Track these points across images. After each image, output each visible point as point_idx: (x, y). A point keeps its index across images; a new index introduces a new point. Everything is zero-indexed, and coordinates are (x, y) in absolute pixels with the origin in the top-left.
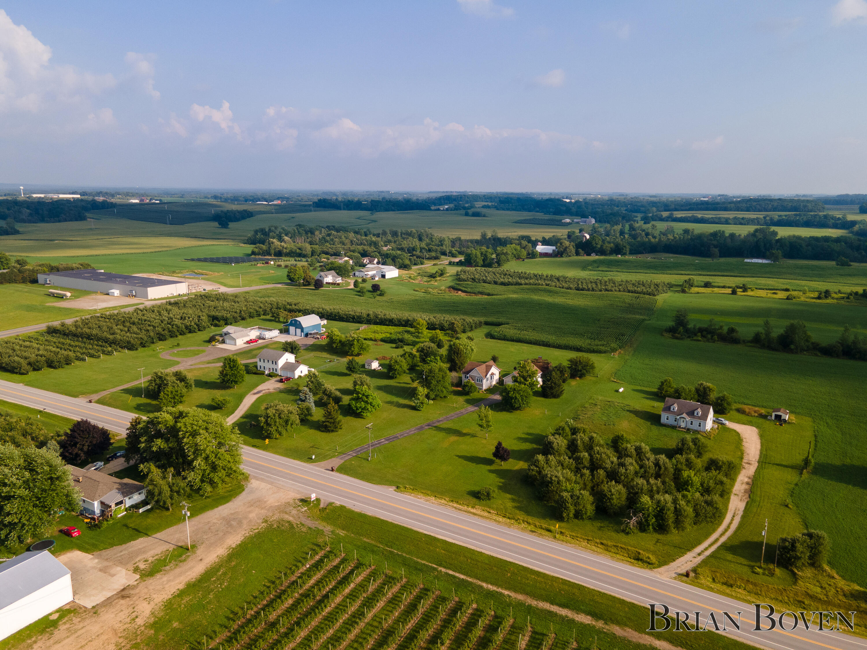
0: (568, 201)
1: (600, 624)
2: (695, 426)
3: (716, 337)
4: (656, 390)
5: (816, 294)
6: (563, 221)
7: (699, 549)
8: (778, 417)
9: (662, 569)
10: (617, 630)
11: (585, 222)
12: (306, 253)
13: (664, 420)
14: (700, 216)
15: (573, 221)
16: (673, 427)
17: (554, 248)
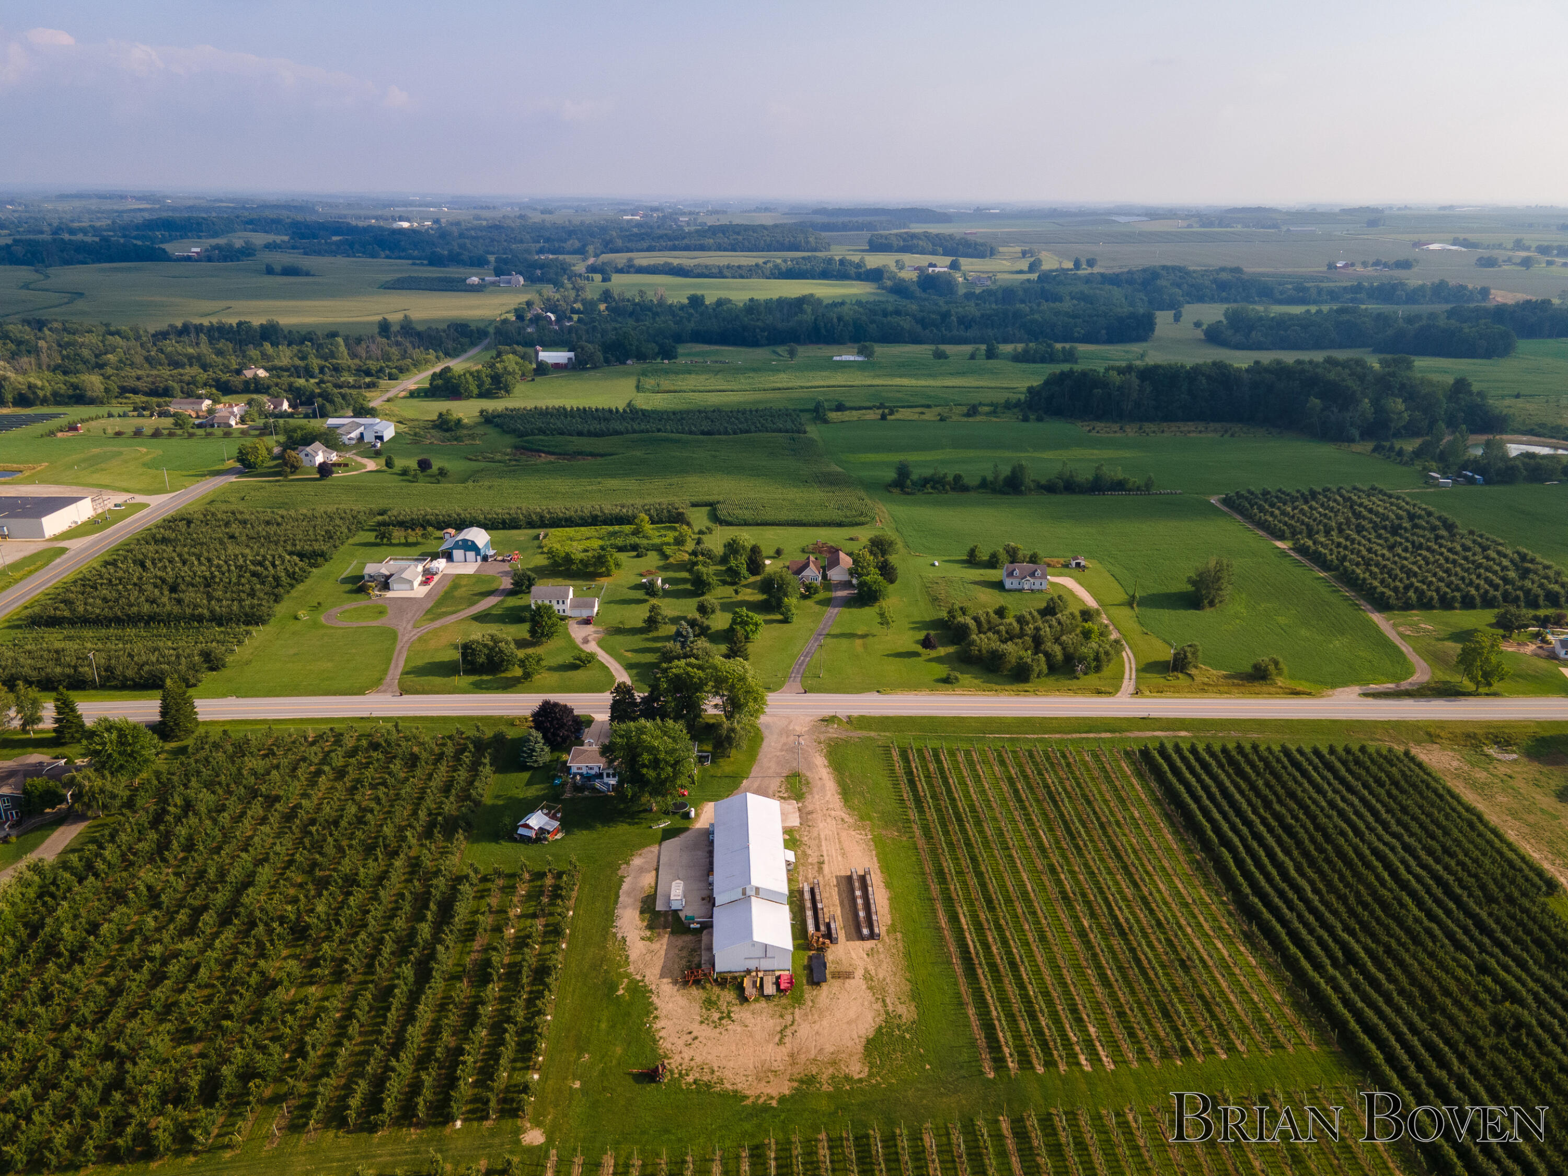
0: (406, 225)
1: (1117, 735)
2: (1037, 587)
3: (948, 487)
4: (965, 558)
5: (965, 409)
6: (468, 281)
7: (1127, 675)
8: (1078, 564)
9: (1119, 694)
10: (1129, 734)
11: (509, 282)
12: (95, 394)
13: (1008, 585)
14: (676, 262)
15: (483, 280)
16: (1020, 590)
17: (571, 354)
